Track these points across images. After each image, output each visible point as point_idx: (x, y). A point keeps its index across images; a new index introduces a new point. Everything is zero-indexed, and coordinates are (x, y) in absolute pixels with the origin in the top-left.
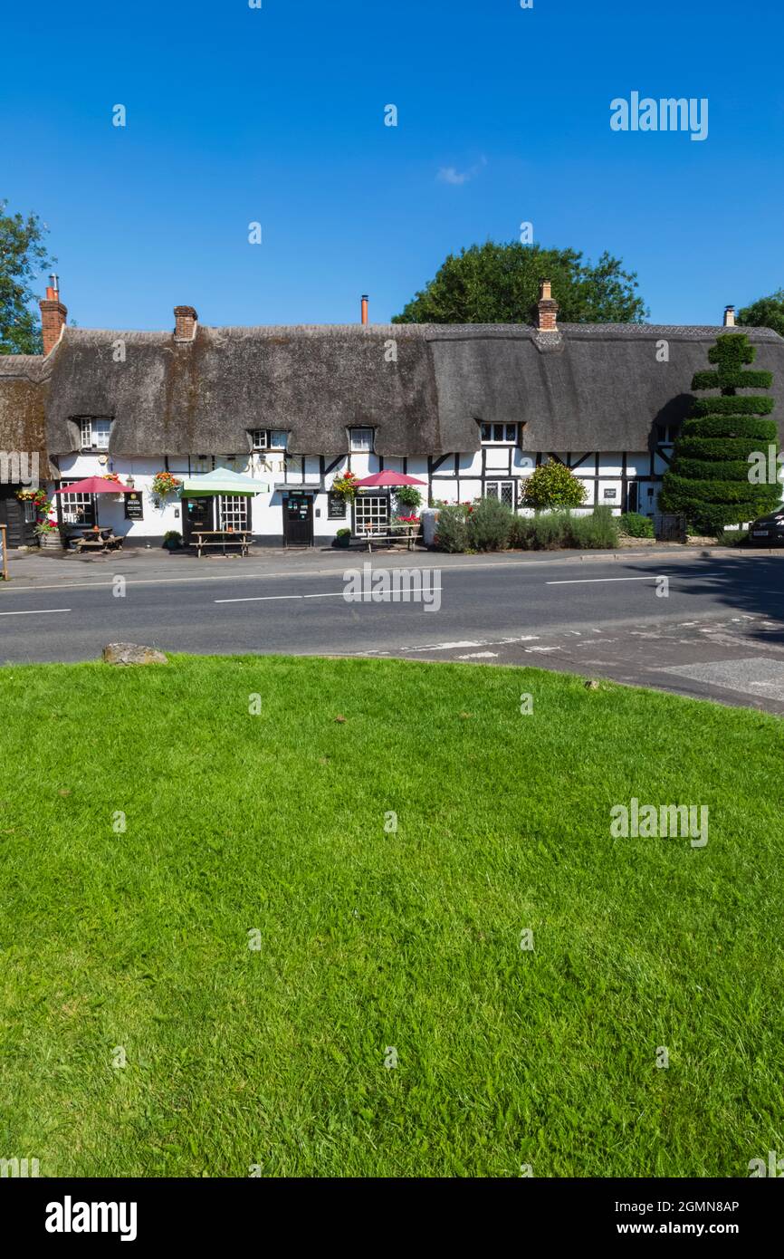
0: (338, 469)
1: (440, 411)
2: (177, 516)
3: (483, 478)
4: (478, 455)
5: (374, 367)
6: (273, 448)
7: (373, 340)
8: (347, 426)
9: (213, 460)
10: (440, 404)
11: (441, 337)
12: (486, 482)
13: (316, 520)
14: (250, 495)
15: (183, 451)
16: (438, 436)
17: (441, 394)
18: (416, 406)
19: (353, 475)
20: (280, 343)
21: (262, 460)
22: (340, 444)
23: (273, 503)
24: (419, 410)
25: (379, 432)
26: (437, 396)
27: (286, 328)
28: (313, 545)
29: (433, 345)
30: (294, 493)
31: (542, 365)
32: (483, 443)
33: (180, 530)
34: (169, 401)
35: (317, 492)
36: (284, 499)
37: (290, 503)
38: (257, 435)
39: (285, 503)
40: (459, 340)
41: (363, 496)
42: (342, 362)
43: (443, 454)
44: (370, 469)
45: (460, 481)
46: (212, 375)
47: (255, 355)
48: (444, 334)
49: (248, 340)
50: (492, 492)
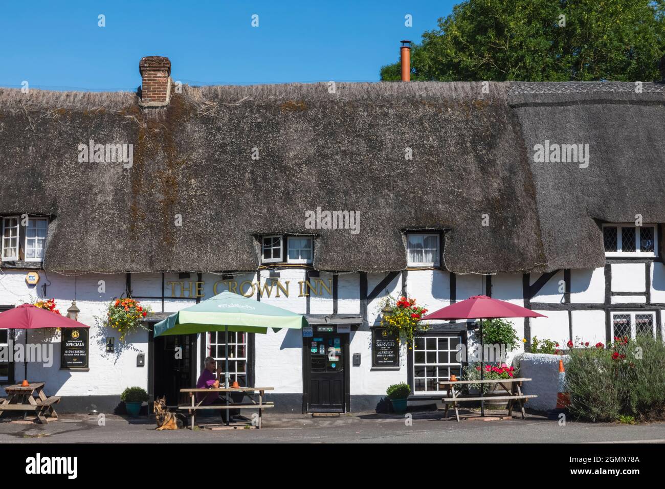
0: (388, 293)
1: (540, 208)
2: (140, 365)
3: (607, 307)
4: (598, 274)
5: (436, 144)
6: (290, 261)
7: (430, 105)
8: (403, 230)
9: (200, 280)
10: (538, 197)
11: (531, 100)
12: (612, 314)
13: (353, 370)
14: (253, 332)
15: (158, 266)
16: (540, 245)
17: (539, 183)
18: (502, 199)
19: (412, 303)
20: (295, 109)
21: (273, 280)
22: (393, 256)
23: (287, 344)
24: (509, 206)
25: (452, 238)
26: (533, 186)
27: (301, 87)
28: (348, 411)
29: (521, 111)
30: (320, 329)
32: (608, 254)
33: (144, 386)
34: (135, 192)
35: (355, 327)
36: (304, 339)
37: (314, 344)
38: (268, 242)
39: (306, 344)
40: (560, 104)
41: (425, 334)
42: (389, 136)
43: (549, 271)
44: (436, 294)
45: (573, 312)
46: (198, 155)
47: (259, 126)
48: (535, 96)
49: (248, 105)
50: (622, 330)
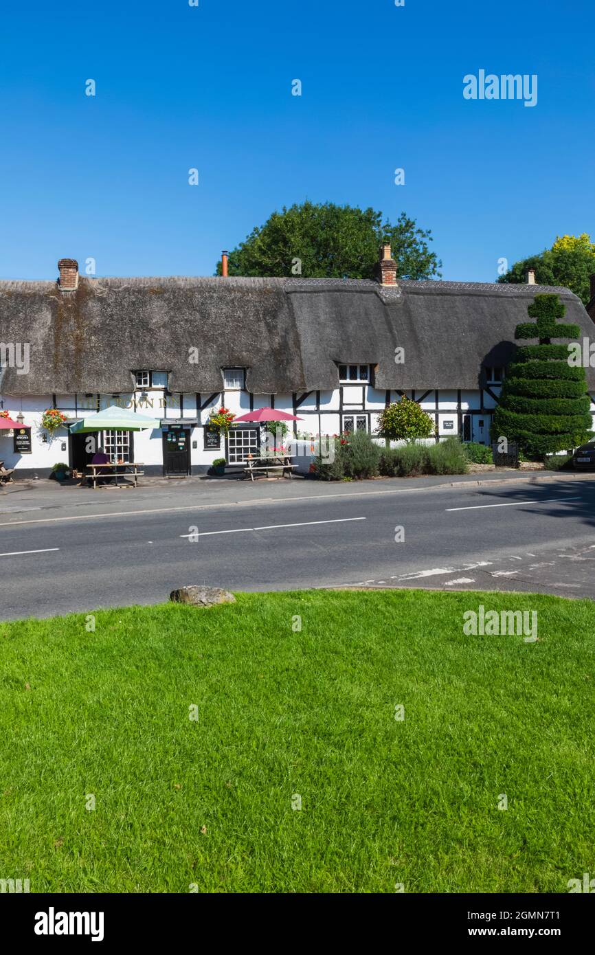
0: (213, 405)
1: (303, 354)
2: (64, 450)
3: (341, 412)
4: (336, 393)
5: (242, 315)
6: (153, 386)
7: (239, 291)
8: (222, 368)
9: (99, 398)
10: (301, 347)
11: (298, 289)
12: (343, 416)
13: (193, 451)
14: (132, 431)
15: (72, 390)
16: (302, 376)
17: (302, 339)
18: (281, 349)
19: (227, 411)
20: (156, 293)
21: (144, 398)
22: (216, 383)
23: (154, 436)
24: (285, 353)
25: (251, 372)
26: (299, 341)
27: (160, 279)
28: (190, 474)
29: (292, 296)
30: (173, 427)
31: (387, 315)
32: (341, 381)
33: (66, 462)
34: (57, 344)
35: (194, 426)
36: (163, 433)
37: (169, 435)
38: (140, 375)
39: (165, 436)
40: (315, 292)
41: (235, 429)
42: (214, 310)
43: (308, 392)
44: (242, 406)
45: (321, 415)
46: (96, 321)
47: (134, 303)
48: (301, 287)
49: (127, 290)
50: (349, 425)
